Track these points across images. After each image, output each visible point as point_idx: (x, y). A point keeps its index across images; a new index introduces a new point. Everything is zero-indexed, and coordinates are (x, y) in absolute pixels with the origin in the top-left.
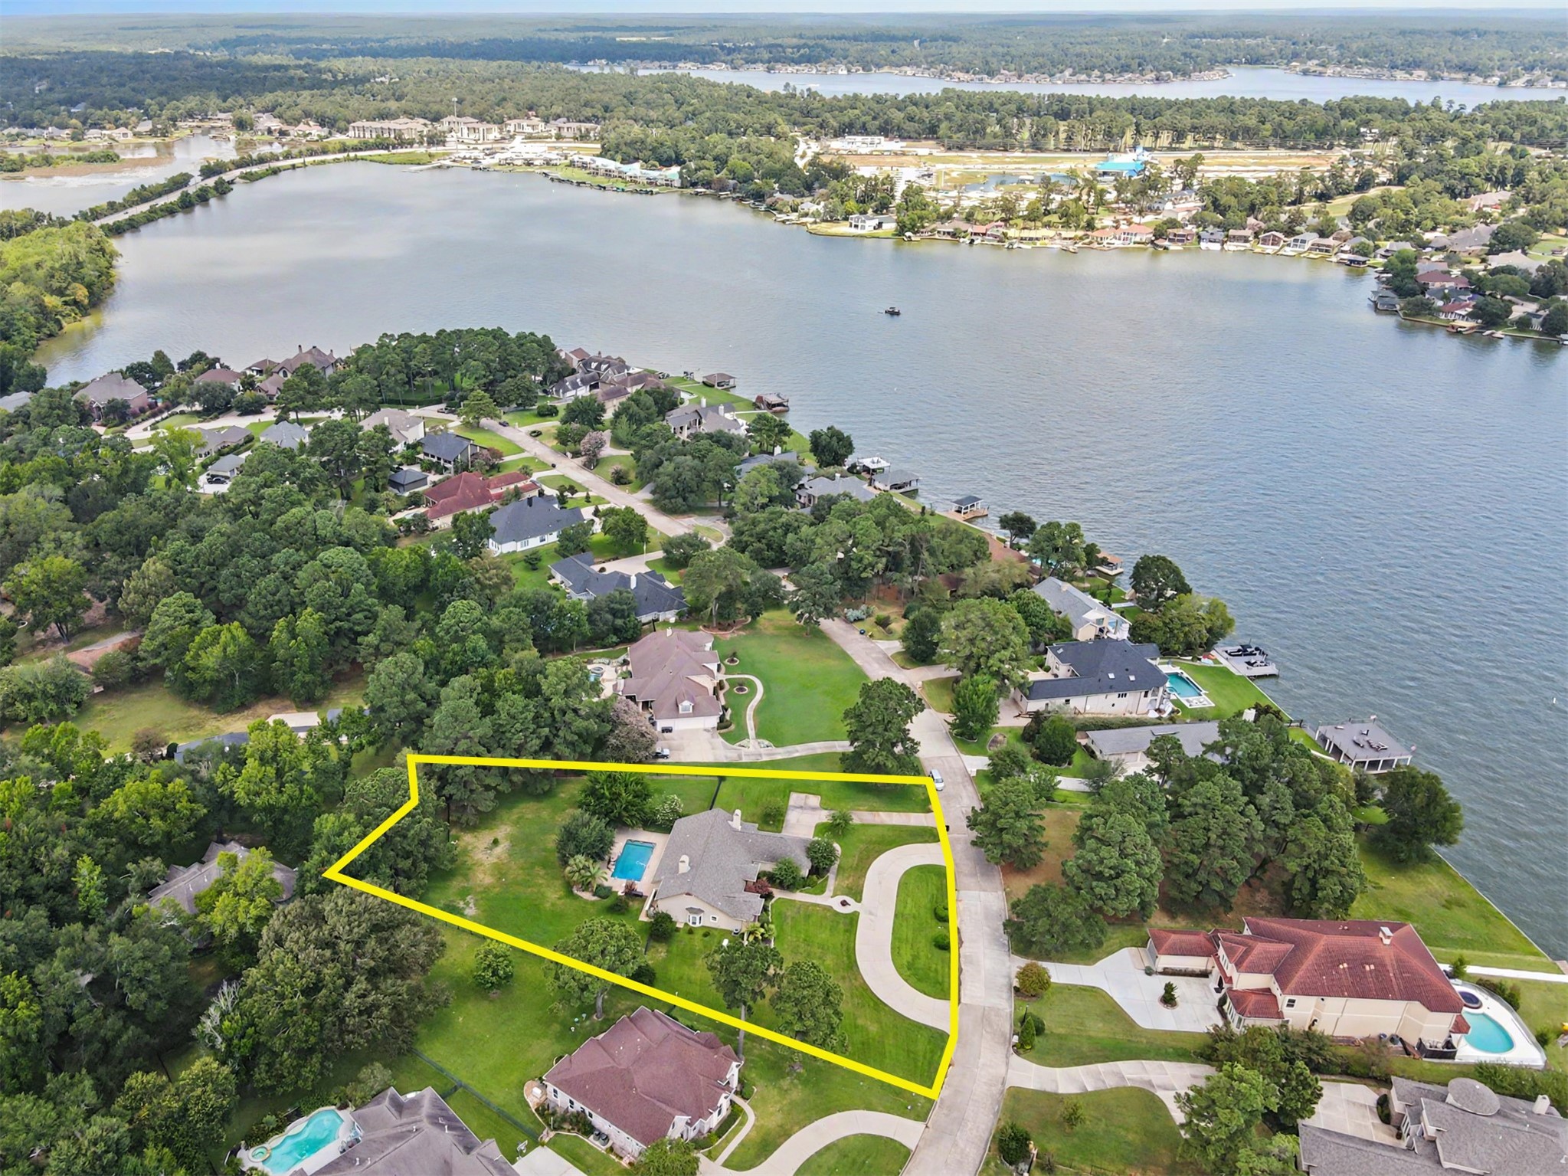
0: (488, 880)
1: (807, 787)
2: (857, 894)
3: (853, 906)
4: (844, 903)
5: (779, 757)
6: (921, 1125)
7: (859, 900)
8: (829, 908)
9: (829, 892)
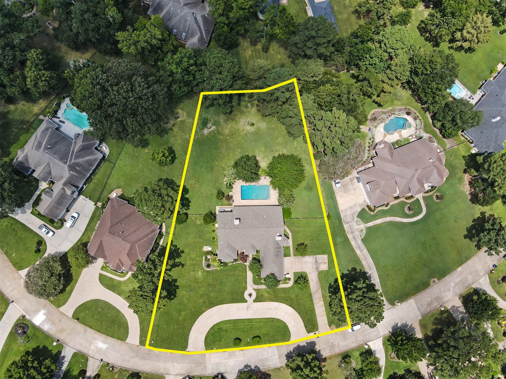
0: (226, 131)
1: (331, 262)
2: (258, 299)
3: (250, 300)
4: (250, 295)
5: (353, 243)
6: (138, 343)
7: (255, 301)
8: (246, 288)
9: (256, 287)
